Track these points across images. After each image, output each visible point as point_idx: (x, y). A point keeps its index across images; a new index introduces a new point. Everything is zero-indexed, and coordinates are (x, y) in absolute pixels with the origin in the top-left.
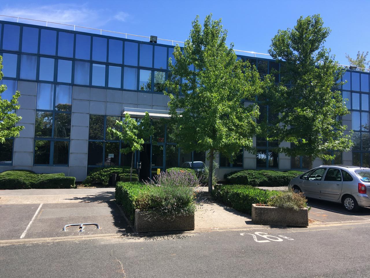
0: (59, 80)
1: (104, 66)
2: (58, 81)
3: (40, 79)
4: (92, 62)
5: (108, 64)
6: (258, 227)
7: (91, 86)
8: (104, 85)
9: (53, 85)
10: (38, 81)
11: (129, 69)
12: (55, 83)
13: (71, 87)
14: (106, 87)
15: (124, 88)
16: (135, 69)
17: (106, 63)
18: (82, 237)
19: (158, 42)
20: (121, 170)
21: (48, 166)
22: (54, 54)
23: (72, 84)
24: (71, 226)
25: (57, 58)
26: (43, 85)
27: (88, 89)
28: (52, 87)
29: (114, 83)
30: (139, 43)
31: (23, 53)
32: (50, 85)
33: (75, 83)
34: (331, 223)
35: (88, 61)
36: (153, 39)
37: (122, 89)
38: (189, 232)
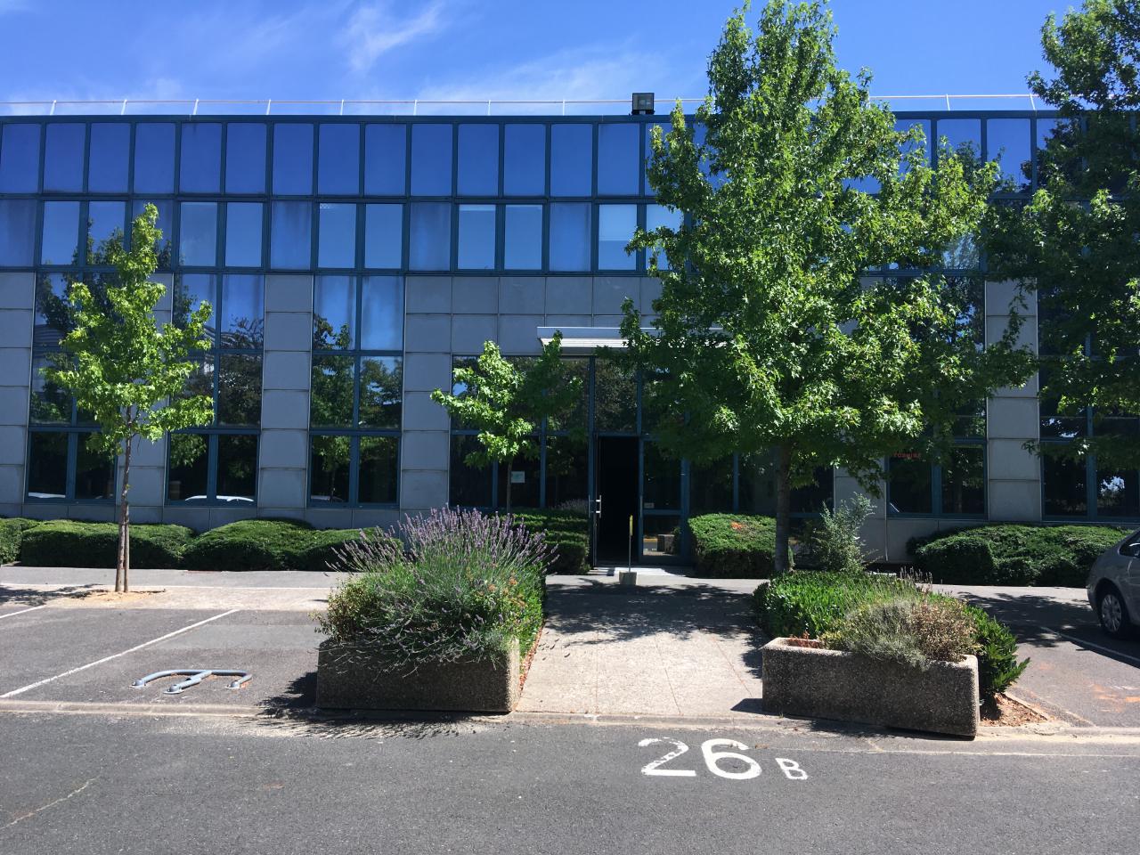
0: (370, 264)
1: (492, 208)
2: (368, 265)
3: (321, 265)
4: (456, 200)
5: (501, 201)
7: (454, 272)
8: (492, 266)
9: (355, 279)
10: (315, 271)
11: (566, 207)
12: (360, 272)
13: (401, 278)
14: (499, 272)
15: (554, 265)
16: (582, 206)
17: (497, 198)
21: (345, 507)
22: (354, 190)
23: (405, 272)
25: (362, 201)
26: (327, 279)
27: (448, 279)
28: (351, 282)
29: (522, 255)
30: (596, 122)
31: (277, 196)
32: (347, 278)
33: (412, 267)
35: (446, 200)
36: (642, 102)
37: (545, 272)
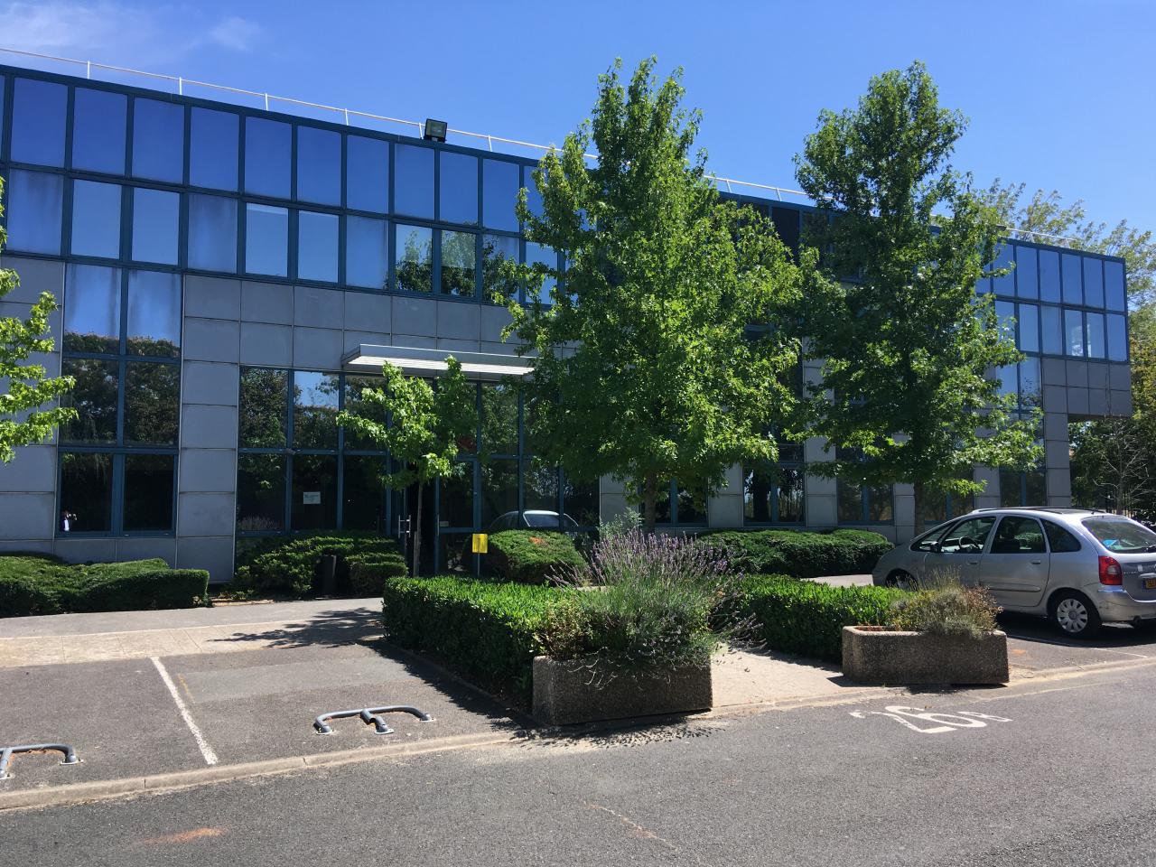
0: (138, 255)
1: (284, 212)
2: (135, 257)
3: (75, 251)
4: (243, 198)
5: (294, 206)
6: (877, 693)
7: (241, 276)
8: (284, 274)
9: (119, 272)
10: (66, 257)
11: (364, 223)
12: (126, 264)
13: (177, 277)
14: (292, 280)
15: (350, 281)
16: (380, 222)
17: (290, 202)
18: (403, 749)
19: (449, 141)
20: (349, 543)
21: (106, 536)
22: (120, 170)
23: (182, 270)
24: (334, 717)
25: (129, 183)
26: (83, 269)
27: (235, 283)
28: (114, 276)
29: (318, 264)
30: (394, 141)
31: (17, 164)
32: (108, 271)
33: (191, 265)
34: (1057, 673)
35: (230, 195)
36: (435, 129)
37: (341, 286)
38: (699, 716)
